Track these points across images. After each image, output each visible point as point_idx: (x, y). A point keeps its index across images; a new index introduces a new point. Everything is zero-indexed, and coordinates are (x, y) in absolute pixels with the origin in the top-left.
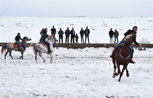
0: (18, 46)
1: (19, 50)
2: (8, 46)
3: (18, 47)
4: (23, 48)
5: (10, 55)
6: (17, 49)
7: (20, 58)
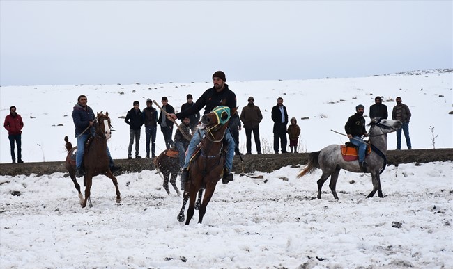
0: (358, 154)
1: (363, 169)
2: (324, 157)
3: (357, 158)
4: (379, 159)
5: (332, 186)
6: (356, 163)
7: (371, 195)
